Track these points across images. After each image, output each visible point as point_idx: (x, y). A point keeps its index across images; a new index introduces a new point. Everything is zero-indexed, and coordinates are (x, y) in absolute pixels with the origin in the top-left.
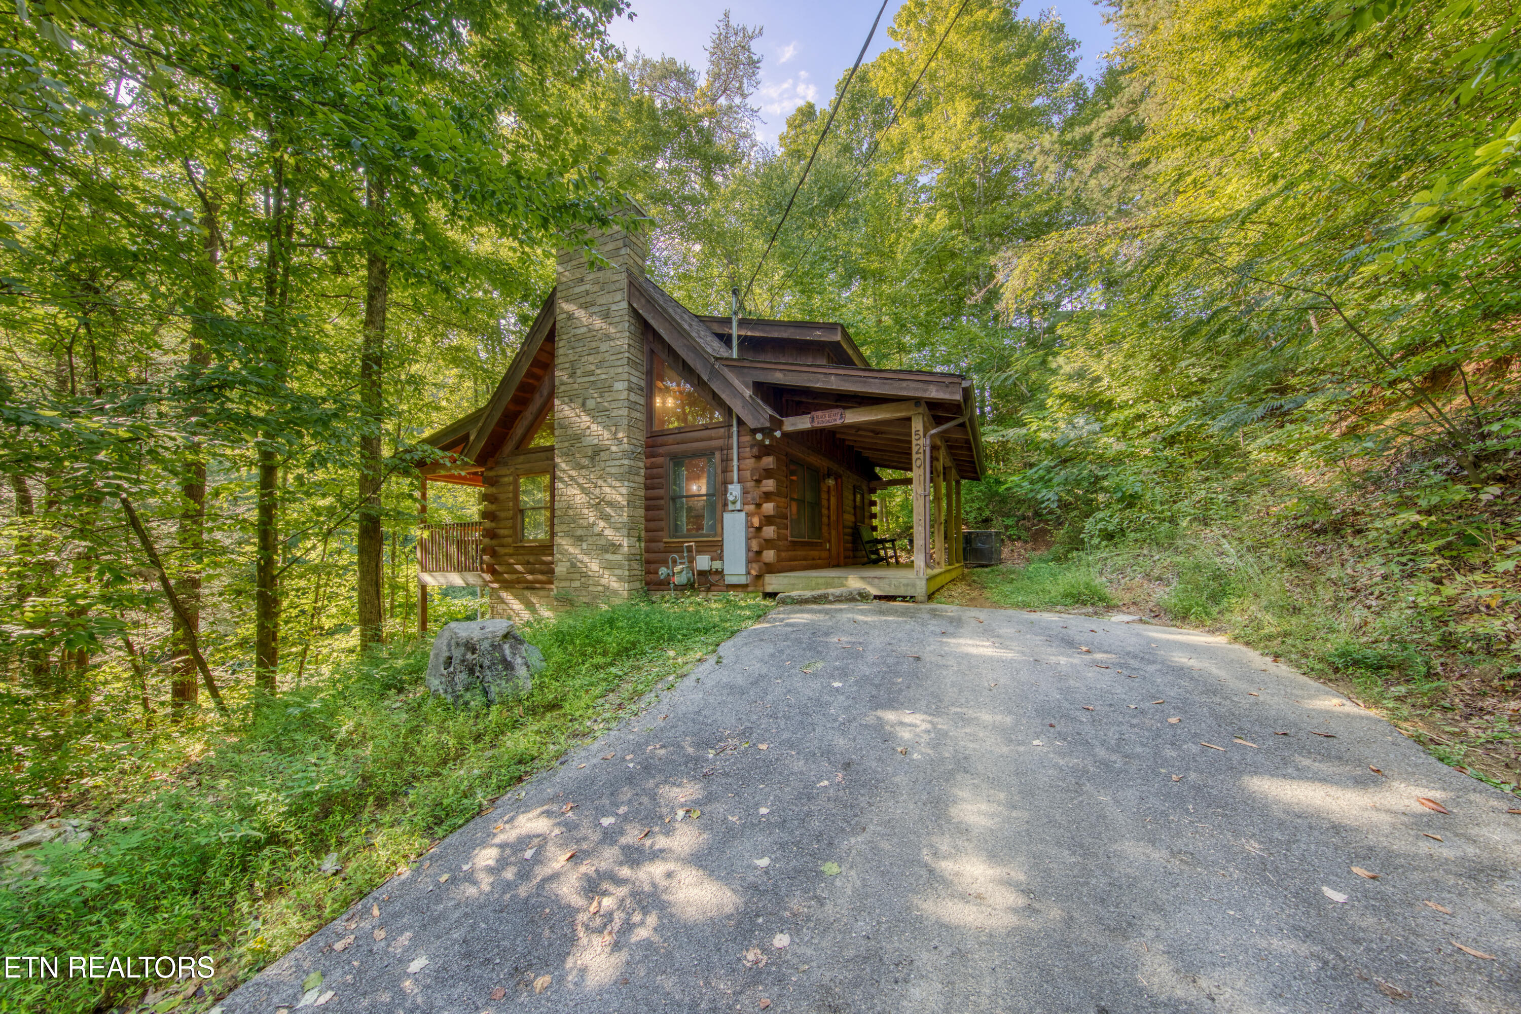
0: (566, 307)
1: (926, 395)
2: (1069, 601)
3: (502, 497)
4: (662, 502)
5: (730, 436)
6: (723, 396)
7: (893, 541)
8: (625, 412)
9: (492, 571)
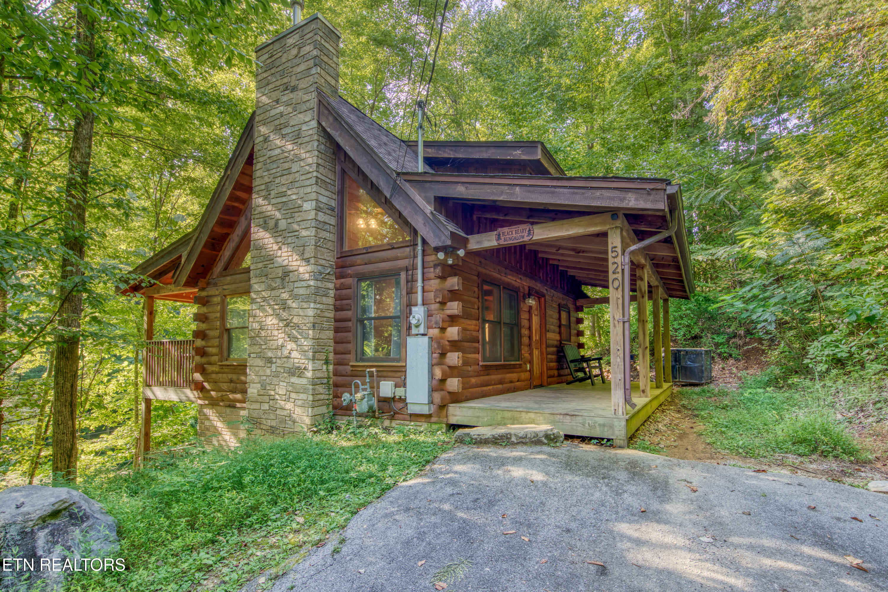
0: (263, 130)
1: (623, 205)
3: (212, 316)
4: (350, 324)
5: (415, 257)
6: (405, 213)
8: (311, 232)
9: (199, 387)
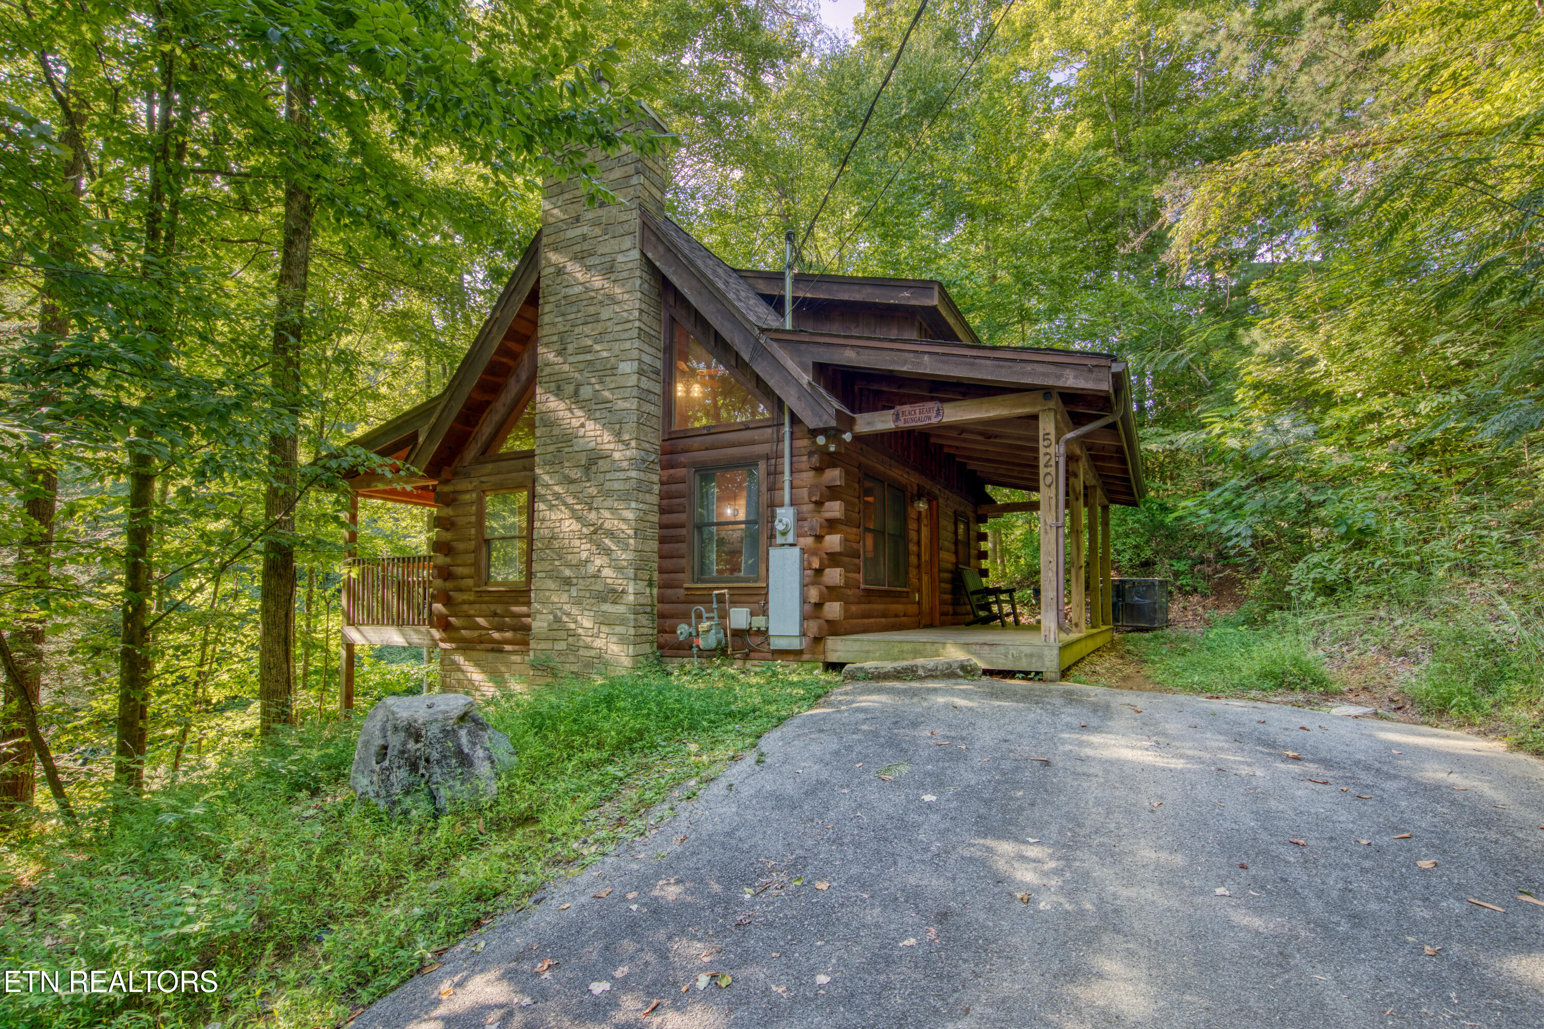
0: (554, 257)
1: (1060, 383)
2: (1268, 684)
3: (461, 521)
4: (683, 531)
5: (780, 440)
6: (771, 383)
7: (1010, 591)
8: (632, 404)
9: (444, 625)
